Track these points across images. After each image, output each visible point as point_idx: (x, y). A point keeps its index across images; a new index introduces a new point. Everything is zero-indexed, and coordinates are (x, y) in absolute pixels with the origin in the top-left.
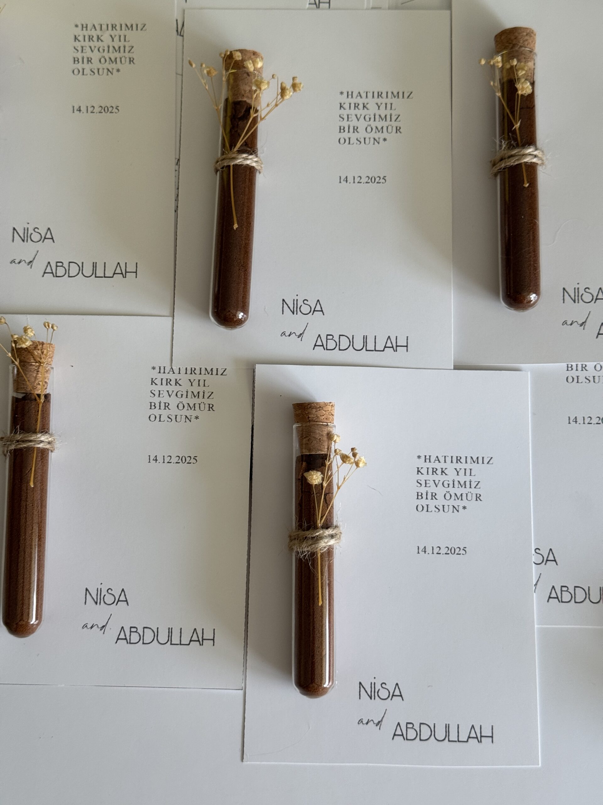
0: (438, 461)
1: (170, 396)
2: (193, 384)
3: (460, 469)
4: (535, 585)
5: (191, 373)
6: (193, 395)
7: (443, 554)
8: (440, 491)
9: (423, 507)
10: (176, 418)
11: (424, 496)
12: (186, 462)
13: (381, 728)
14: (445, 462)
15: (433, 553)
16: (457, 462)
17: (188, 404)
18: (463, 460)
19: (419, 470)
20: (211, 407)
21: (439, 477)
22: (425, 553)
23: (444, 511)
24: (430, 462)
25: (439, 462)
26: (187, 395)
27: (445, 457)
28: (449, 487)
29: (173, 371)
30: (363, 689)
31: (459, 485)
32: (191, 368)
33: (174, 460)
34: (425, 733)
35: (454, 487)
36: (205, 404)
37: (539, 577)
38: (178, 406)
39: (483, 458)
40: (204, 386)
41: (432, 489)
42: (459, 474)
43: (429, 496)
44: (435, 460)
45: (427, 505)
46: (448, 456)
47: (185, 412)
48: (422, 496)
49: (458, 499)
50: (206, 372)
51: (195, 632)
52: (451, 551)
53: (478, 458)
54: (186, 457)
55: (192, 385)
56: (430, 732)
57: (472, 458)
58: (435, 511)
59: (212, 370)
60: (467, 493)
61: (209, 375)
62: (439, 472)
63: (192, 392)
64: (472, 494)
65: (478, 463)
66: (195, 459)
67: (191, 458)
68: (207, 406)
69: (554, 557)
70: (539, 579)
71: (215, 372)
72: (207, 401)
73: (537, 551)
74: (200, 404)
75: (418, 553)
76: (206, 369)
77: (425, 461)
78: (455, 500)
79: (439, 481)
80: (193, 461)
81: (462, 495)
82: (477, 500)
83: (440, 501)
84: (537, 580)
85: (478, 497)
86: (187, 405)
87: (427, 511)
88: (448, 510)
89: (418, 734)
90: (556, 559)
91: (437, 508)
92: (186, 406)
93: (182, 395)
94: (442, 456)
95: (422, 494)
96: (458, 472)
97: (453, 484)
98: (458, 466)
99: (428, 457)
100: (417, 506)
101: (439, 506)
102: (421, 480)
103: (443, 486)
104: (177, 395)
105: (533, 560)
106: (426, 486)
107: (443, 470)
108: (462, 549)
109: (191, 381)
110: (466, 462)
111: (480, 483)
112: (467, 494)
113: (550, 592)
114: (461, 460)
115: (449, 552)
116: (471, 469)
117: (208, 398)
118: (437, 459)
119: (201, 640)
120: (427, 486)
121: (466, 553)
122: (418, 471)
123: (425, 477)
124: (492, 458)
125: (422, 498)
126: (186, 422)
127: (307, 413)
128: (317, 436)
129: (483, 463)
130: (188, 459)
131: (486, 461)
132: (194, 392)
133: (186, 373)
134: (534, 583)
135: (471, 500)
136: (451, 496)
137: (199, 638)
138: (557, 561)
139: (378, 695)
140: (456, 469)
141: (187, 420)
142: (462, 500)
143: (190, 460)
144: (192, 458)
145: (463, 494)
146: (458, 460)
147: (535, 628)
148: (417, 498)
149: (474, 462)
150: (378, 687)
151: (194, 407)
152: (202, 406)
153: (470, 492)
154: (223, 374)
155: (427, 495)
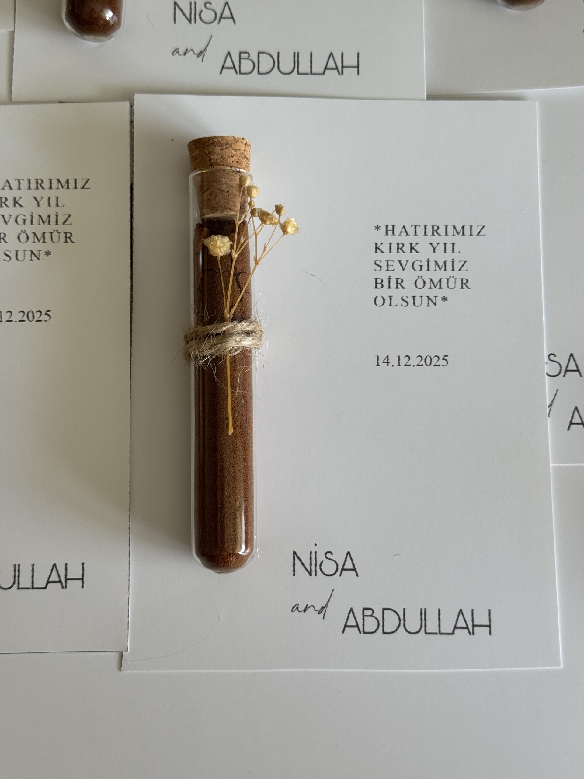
0: (405, 233)
1: (6, 222)
2: (40, 203)
3: (438, 244)
4: (549, 406)
5: (37, 188)
6: (41, 221)
7: (414, 366)
8: (409, 276)
9: (384, 299)
10: (17, 255)
11: (386, 283)
12: (35, 320)
13: (325, 617)
14: (416, 234)
15: (399, 365)
16: (433, 234)
17: (35, 234)
18: (442, 231)
19: (378, 246)
20: (68, 237)
21: (407, 256)
22: (388, 365)
23: (414, 304)
24: (393, 234)
25: (407, 234)
26: (32, 221)
27: (416, 227)
28: (421, 270)
29: (10, 186)
30: (299, 561)
31: (437, 266)
32: (37, 180)
33: (17, 316)
34: (391, 621)
35: (428, 270)
36: (59, 233)
37: (556, 395)
38: (19, 238)
39: (471, 227)
40: (57, 205)
41: (397, 273)
42: (436, 251)
43: (393, 284)
44: (401, 232)
45: (390, 297)
46: (420, 226)
47: (31, 246)
48: (383, 283)
49: (435, 287)
50: (59, 184)
51: (54, 569)
52: (425, 361)
53: (463, 227)
54: (35, 313)
55: (38, 205)
56: (398, 622)
57: (454, 227)
58: (402, 305)
59: (67, 181)
60: (448, 278)
61: (65, 190)
62: (407, 248)
63: (40, 216)
64: (455, 279)
65: (463, 234)
66: (48, 315)
67: (41, 314)
68: (63, 236)
69: (577, 366)
70: (554, 398)
71: (72, 185)
72: (62, 228)
73: (552, 357)
74: (51, 233)
75: (378, 365)
76: (59, 181)
77: (387, 234)
78: (430, 288)
79: (407, 261)
80: (44, 317)
81: (440, 281)
82: (462, 288)
83: (409, 291)
84: (552, 400)
85: (464, 284)
86: (33, 235)
87: (390, 305)
88: (421, 304)
89: (381, 624)
90: (580, 368)
91: (404, 301)
92: (31, 236)
93: (24, 220)
94: (411, 226)
95: (382, 281)
96: (434, 249)
97: (428, 265)
98: (435, 239)
99: (390, 228)
100: (376, 298)
101: (407, 297)
102: (380, 261)
103: (414, 269)
104: (16, 221)
105: (546, 371)
106: (388, 270)
107: (413, 245)
108: (441, 358)
109: (36, 200)
110: (446, 234)
111: (466, 263)
112: (448, 280)
113: (571, 416)
114: (439, 231)
115: (423, 362)
116: (453, 244)
117: (64, 224)
118: (403, 230)
119: (63, 580)
120: (390, 268)
121: (447, 363)
122: (377, 248)
123: (387, 256)
124: (484, 227)
125: (383, 286)
126: (32, 260)
127: (207, 152)
128: (224, 187)
129: (471, 234)
130: (37, 315)
131: (475, 231)
132: (42, 216)
133: (29, 188)
134: (548, 404)
135: (455, 287)
136: (424, 283)
137: (61, 578)
138: (581, 370)
139: (321, 570)
140: (431, 244)
141: (34, 258)
142: (440, 288)
143: (41, 316)
144: (43, 313)
145: (442, 280)
146: (435, 231)
147: (551, 466)
148: (375, 287)
149: (458, 233)
150: (321, 557)
151: (42, 238)
152: (55, 235)
153: (453, 277)
154: (85, 187)
155: (389, 282)
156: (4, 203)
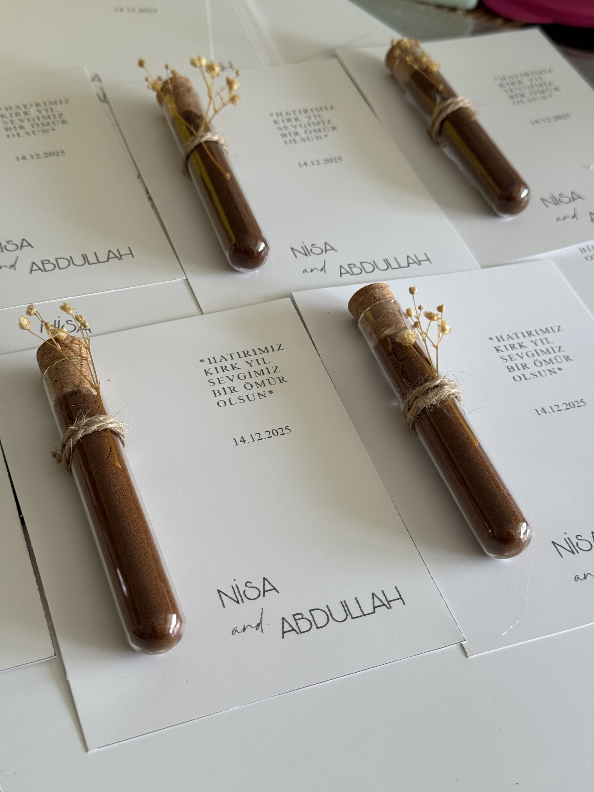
1: (232, 380)
5: (245, 356)
6: (257, 374)
10: (248, 398)
12: (279, 434)
17: (256, 382)
20: (281, 380)
26: (250, 376)
29: (225, 358)
33: (264, 435)
38: (245, 387)
40: (265, 363)
47: (255, 390)
50: (261, 351)
54: (277, 430)
55: (251, 366)
61: (266, 354)
63: (255, 371)
66: (288, 429)
68: (277, 380)
71: (270, 349)
72: (275, 376)
74: (268, 380)
80: (285, 431)
92: (254, 385)
93: (245, 377)
104: (239, 378)
109: (248, 363)
117: (274, 372)
126: (260, 398)
130: (280, 431)
133: (240, 357)
151: (263, 384)
152: (271, 380)
154: (280, 349)
156: (225, 369)
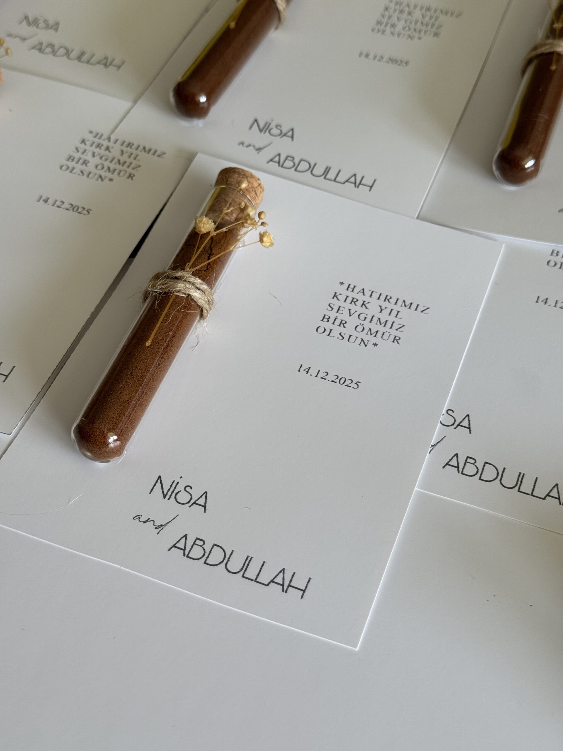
0: (362, 294)
3: (386, 308)
4: (432, 446)
7: (329, 380)
9: (325, 330)
11: (331, 320)
13: (159, 533)
14: (371, 296)
15: (317, 376)
16: (385, 300)
18: (393, 301)
21: (357, 308)
22: (307, 373)
23: (349, 340)
24: (353, 291)
27: (373, 292)
28: (365, 320)
30: (160, 485)
31: (379, 322)
34: (216, 556)
35: (371, 322)
37: (442, 439)
39: (418, 305)
41: (344, 316)
42: (382, 312)
43: (338, 322)
44: (359, 292)
45: (331, 330)
46: (376, 292)
49: (371, 334)
52: (340, 380)
53: (411, 304)
56: (222, 559)
57: (404, 301)
58: (338, 338)
62: (359, 303)
64: (390, 335)
65: (410, 308)
69: (469, 425)
73: (450, 412)
75: (299, 371)
77: (347, 289)
78: (367, 334)
79: (356, 311)
82: (393, 341)
83: (349, 330)
84: (438, 442)
85: (396, 340)
87: (329, 335)
88: (354, 342)
89: (205, 556)
91: (342, 336)
94: (370, 291)
95: (329, 318)
97: (372, 319)
98: (384, 304)
99: (352, 286)
100: (318, 327)
101: (345, 334)
102: (334, 305)
103: (359, 318)
105: (441, 419)
106: (337, 312)
107: (365, 303)
108: (354, 382)
110: (396, 303)
111: (404, 327)
112: (384, 333)
113: (450, 458)
115: (338, 380)
116: (398, 312)
118: (362, 291)
121: (358, 387)
122: (335, 296)
123: (341, 303)
124: (428, 308)
125: (328, 321)
129: (416, 310)
131: (420, 309)
134: (433, 443)
135: (387, 340)
136: (364, 329)
138: (471, 429)
139: (175, 497)
140: (380, 306)
142: (375, 336)
145: (379, 332)
146: (388, 299)
147: (415, 490)
148: (322, 319)
149: (405, 306)
150: (180, 487)
153: (389, 332)
155: (335, 320)
